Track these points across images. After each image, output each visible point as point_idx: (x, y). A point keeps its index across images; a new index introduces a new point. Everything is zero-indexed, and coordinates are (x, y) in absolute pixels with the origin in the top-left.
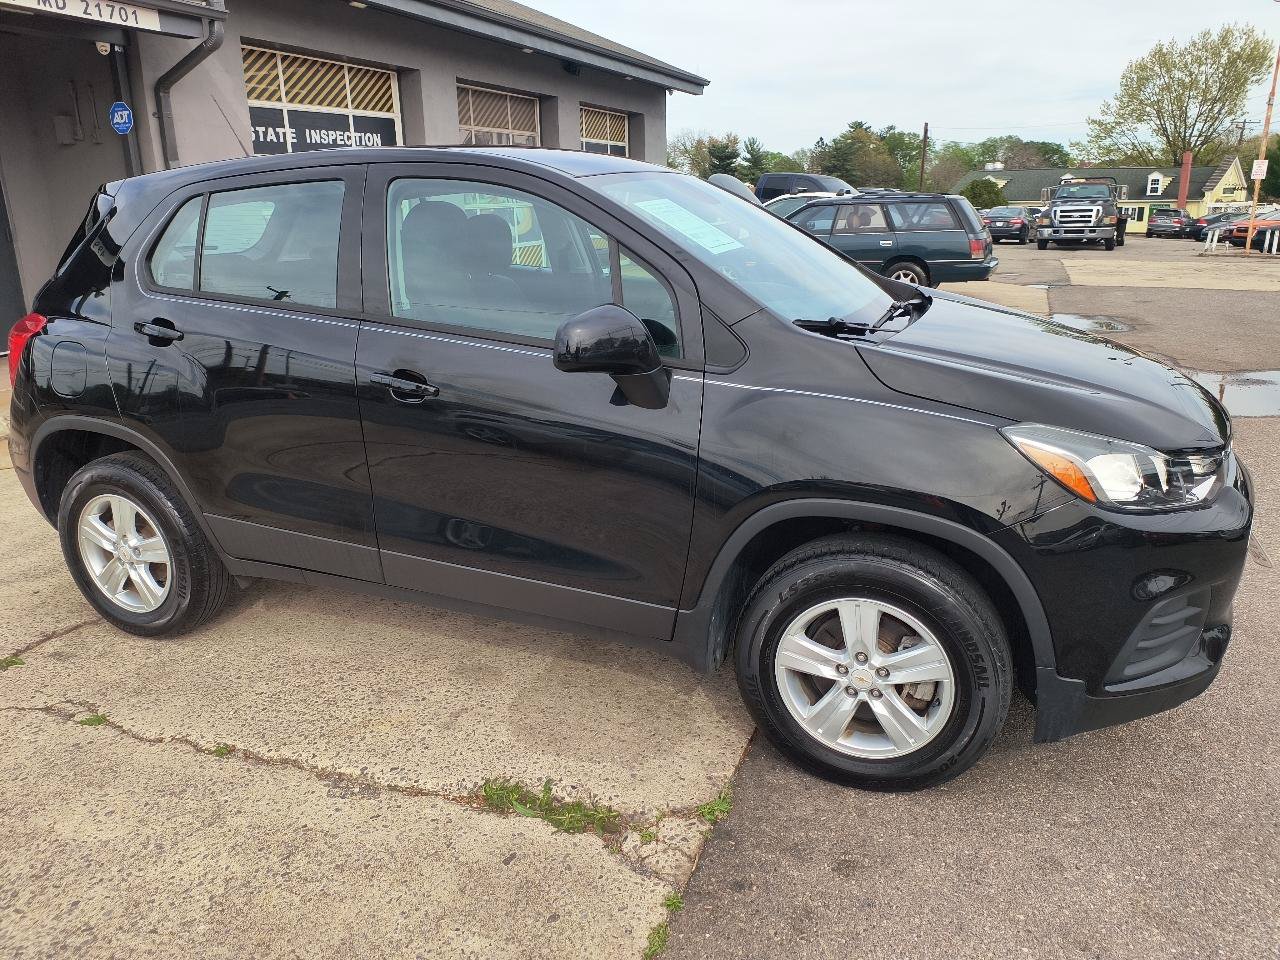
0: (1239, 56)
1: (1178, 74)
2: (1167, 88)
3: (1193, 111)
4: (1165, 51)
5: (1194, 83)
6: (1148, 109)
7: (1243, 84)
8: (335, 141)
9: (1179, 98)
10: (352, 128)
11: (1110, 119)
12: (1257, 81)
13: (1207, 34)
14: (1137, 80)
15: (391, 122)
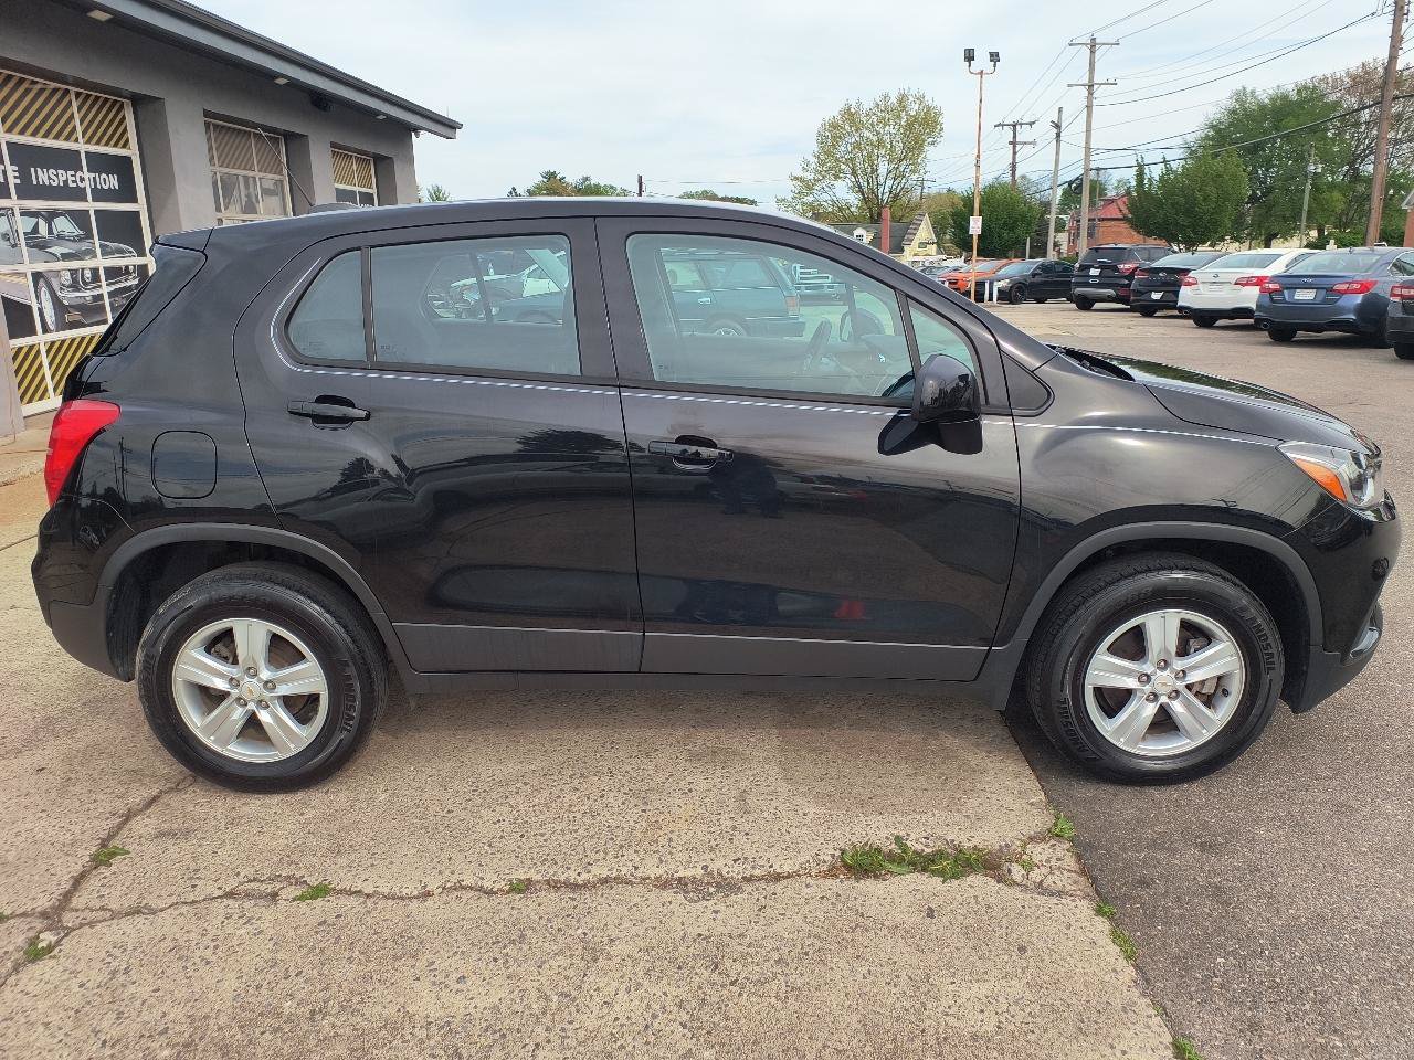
0: (915, 118)
1: (867, 134)
2: (857, 146)
3: (883, 169)
4: (852, 110)
5: (880, 143)
6: (843, 166)
7: (921, 145)
8: (66, 182)
9: (870, 155)
10: (85, 169)
11: (809, 176)
12: (933, 143)
13: (886, 97)
14: (832, 135)
15: (128, 160)
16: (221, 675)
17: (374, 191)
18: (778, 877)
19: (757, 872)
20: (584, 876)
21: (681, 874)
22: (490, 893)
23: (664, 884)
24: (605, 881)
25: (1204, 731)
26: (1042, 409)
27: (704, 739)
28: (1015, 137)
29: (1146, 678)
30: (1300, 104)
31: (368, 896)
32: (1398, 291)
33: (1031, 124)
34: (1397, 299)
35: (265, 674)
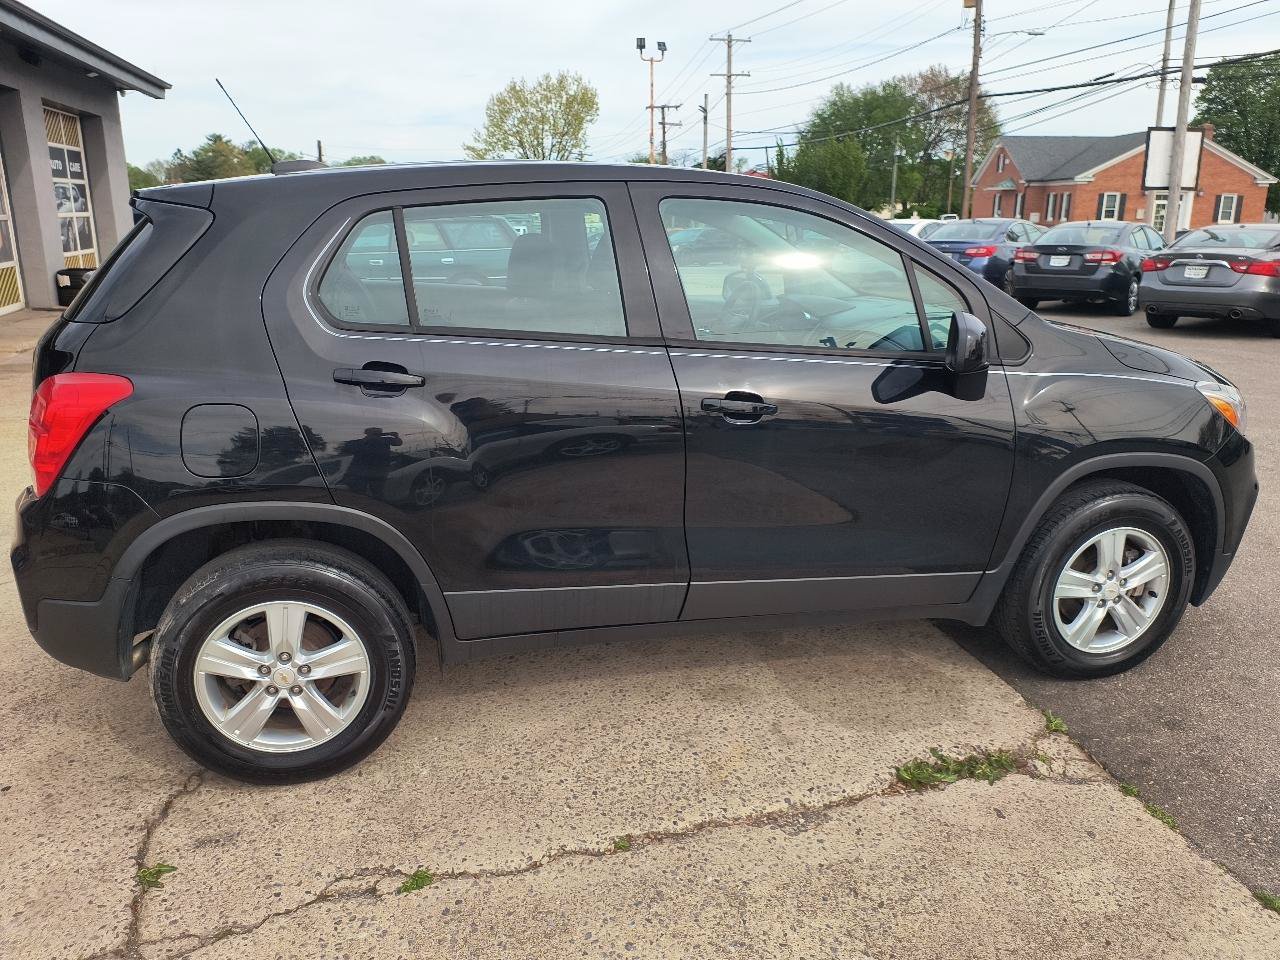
0: (575, 97)
1: (533, 110)
2: (522, 121)
3: (548, 142)
4: (518, 88)
5: (543, 120)
6: (511, 138)
7: (581, 123)
9: (535, 128)
11: (481, 146)
12: (591, 121)
13: (547, 77)
14: (500, 109)
16: (249, 664)
17: (80, 149)
18: (852, 801)
19: (834, 799)
20: (681, 825)
21: (769, 809)
22: (599, 854)
23: (756, 822)
24: (700, 827)
25: (1138, 628)
26: (1025, 358)
27: (707, 678)
28: (663, 118)
29: (1098, 587)
30: (885, 98)
31: (475, 876)
32: (1021, 255)
33: (677, 107)
34: (1020, 261)
35: (301, 659)
